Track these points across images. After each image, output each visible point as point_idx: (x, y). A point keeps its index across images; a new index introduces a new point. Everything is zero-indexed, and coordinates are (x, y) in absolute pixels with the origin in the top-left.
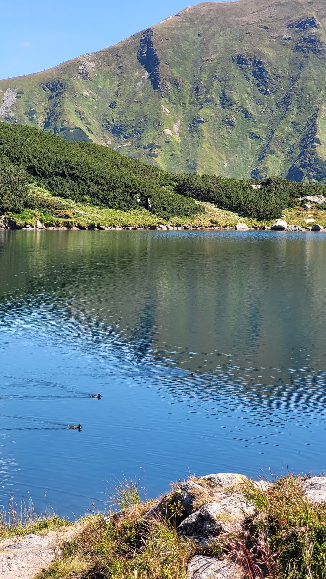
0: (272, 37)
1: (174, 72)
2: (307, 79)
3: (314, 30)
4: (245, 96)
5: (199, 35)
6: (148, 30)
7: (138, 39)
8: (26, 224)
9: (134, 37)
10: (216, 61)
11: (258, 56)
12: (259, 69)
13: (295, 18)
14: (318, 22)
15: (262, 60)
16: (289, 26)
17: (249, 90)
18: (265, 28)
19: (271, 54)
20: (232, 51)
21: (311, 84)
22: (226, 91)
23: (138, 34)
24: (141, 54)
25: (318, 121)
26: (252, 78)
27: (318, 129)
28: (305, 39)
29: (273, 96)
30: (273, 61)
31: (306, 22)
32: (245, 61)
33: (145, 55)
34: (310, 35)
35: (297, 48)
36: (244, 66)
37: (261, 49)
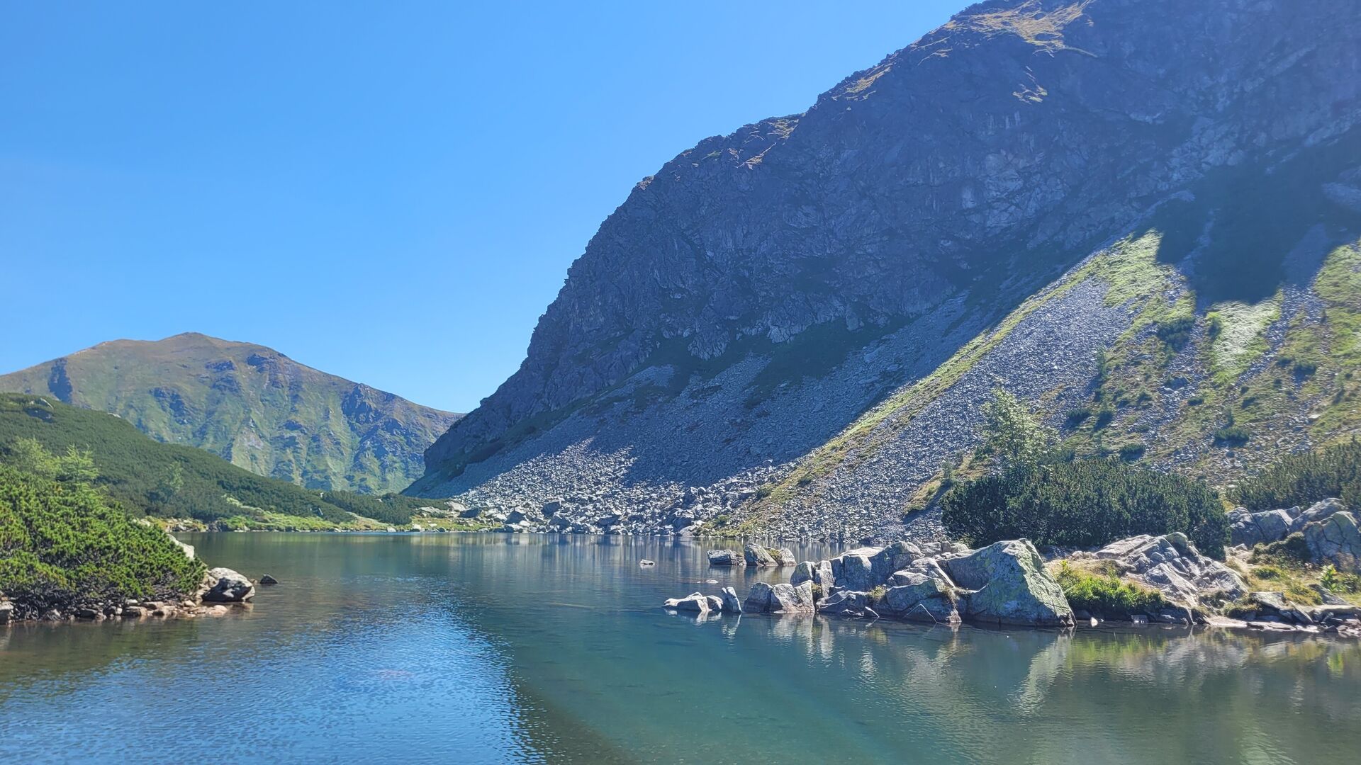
0: (190, 375)
1: (88, 400)
2: (224, 412)
3: (232, 372)
4: (162, 425)
5: (116, 368)
6: (61, 360)
7: (49, 367)
8: (237, 527)
9: (45, 364)
10: (133, 392)
11: (176, 390)
12: (177, 402)
13: (213, 360)
14: (235, 365)
15: (180, 394)
16: (207, 367)
17: (166, 420)
18: (184, 366)
19: (189, 390)
20: (150, 385)
21: (227, 417)
22: (143, 419)
23: (50, 362)
24: (52, 380)
25: (233, 450)
26: (168, 409)
27: (233, 456)
28: (222, 379)
29: (189, 426)
30: (191, 396)
31: (223, 365)
32: (163, 393)
33: (56, 382)
34: (227, 376)
35: (214, 386)
36: (161, 398)
37: (179, 384)
